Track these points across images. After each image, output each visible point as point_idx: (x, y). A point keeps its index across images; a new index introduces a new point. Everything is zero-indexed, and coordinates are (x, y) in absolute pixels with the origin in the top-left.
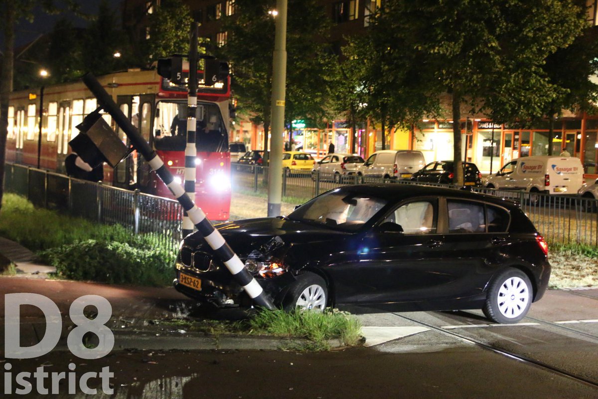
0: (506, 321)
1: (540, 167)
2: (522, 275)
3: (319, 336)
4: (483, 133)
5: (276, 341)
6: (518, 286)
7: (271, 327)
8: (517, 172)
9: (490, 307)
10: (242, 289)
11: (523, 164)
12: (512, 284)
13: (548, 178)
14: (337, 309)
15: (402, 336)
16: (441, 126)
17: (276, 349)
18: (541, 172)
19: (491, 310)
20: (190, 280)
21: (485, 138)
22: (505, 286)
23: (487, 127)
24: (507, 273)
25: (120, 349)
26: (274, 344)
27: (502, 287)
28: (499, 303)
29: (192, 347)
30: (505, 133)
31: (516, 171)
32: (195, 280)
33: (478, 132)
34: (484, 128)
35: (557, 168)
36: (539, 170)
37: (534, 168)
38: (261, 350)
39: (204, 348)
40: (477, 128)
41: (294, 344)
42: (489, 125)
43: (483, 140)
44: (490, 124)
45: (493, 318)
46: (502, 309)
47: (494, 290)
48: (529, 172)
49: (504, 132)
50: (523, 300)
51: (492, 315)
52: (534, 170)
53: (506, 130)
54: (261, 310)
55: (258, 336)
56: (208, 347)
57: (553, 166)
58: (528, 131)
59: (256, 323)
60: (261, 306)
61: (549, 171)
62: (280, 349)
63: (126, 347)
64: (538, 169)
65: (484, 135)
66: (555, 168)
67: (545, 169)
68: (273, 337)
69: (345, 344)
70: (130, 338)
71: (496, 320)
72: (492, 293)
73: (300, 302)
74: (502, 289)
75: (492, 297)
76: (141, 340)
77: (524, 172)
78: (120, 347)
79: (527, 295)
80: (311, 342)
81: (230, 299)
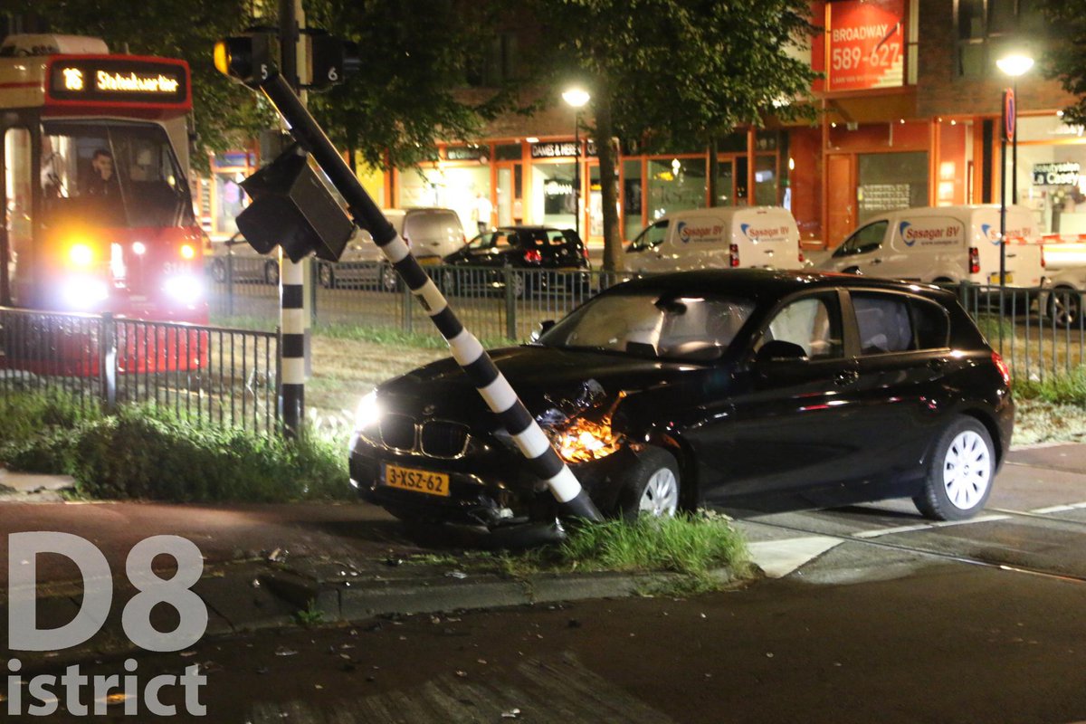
0: (957, 515)
1: (718, 229)
2: (980, 428)
3: (694, 563)
4: (543, 167)
5: (628, 579)
6: (973, 448)
7: (608, 554)
8: (671, 241)
9: (932, 491)
10: (545, 486)
11: (681, 225)
12: (965, 445)
13: (736, 251)
14: (714, 512)
15: (813, 556)
16: (451, 155)
17: (627, 595)
18: (720, 240)
19: (933, 496)
20: (416, 479)
21: (547, 178)
22: (955, 450)
23: (552, 154)
24: (956, 425)
25: (367, 616)
26: (623, 587)
27: (950, 451)
28: (946, 482)
29: (490, 603)
30: (590, 165)
31: (668, 240)
32: (431, 477)
33: (532, 164)
34: (545, 157)
35: (751, 231)
36: (718, 236)
37: (707, 231)
38: (607, 599)
39: (511, 603)
40: (529, 156)
41: (656, 583)
42: (554, 149)
43: (543, 182)
44: (557, 147)
45: (937, 511)
46: (951, 493)
47: (937, 460)
48: (695, 241)
49: (586, 164)
50: (980, 473)
51: (935, 505)
52: (705, 237)
53: (590, 159)
54: (579, 524)
55: (589, 573)
56: (515, 601)
57: (744, 227)
58: (637, 158)
59: (573, 549)
60: (579, 516)
61: (736, 237)
62: (635, 593)
63: (378, 613)
64: (715, 233)
65: (545, 172)
66: (748, 230)
67: (728, 232)
68: (612, 573)
69: (737, 576)
70: (383, 593)
71: (942, 515)
72: (934, 465)
73: (644, 503)
74: (950, 457)
75: (935, 472)
76: (402, 595)
77: (686, 241)
78: (368, 612)
79: (986, 466)
80: (685, 577)
81: (506, 507)
